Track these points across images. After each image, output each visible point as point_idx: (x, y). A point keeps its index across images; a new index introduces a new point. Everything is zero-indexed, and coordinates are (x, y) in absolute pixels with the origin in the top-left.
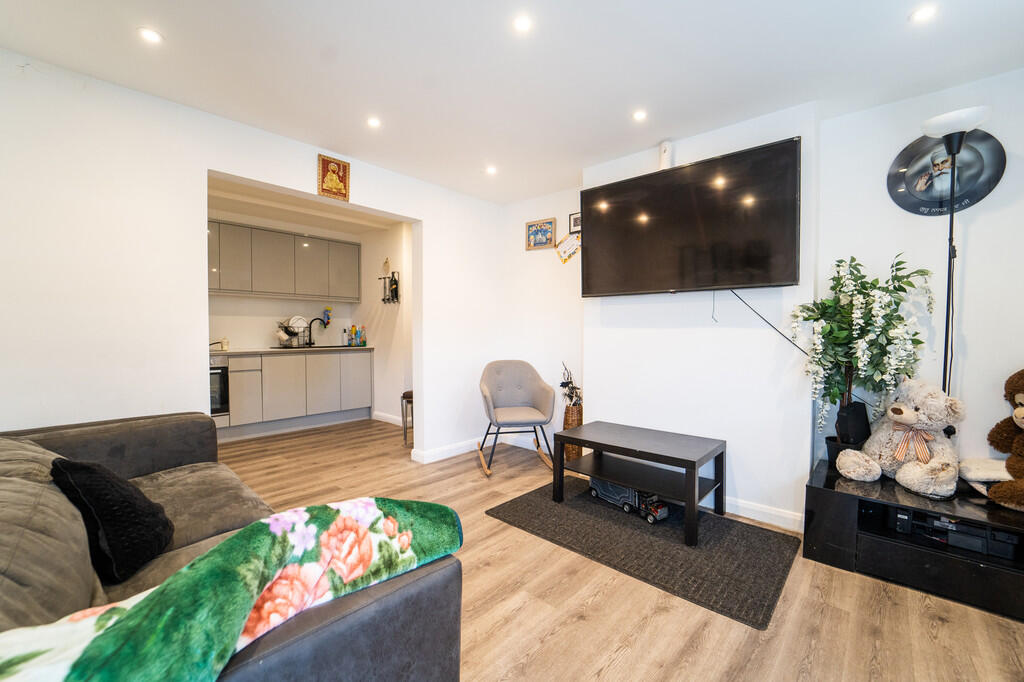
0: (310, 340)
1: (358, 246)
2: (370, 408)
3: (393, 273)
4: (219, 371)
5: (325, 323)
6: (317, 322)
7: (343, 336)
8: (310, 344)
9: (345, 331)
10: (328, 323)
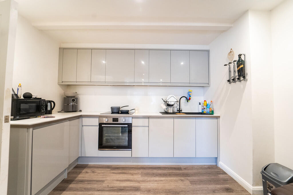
0: (180, 109)
1: (208, 51)
2: (216, 158)
3: (240, 56)
4: (127, 126)
5: (188, 100)
6: (184, 99)
7: (198, 107)
8: (180, 111)
9: (200, 104)
10: (190, 99)
